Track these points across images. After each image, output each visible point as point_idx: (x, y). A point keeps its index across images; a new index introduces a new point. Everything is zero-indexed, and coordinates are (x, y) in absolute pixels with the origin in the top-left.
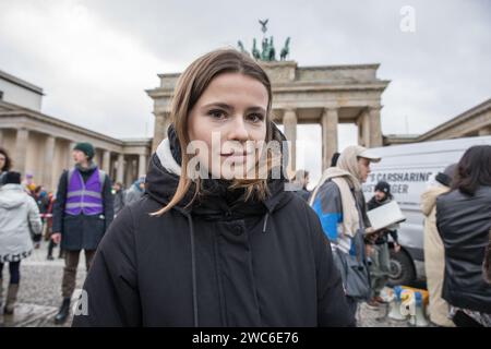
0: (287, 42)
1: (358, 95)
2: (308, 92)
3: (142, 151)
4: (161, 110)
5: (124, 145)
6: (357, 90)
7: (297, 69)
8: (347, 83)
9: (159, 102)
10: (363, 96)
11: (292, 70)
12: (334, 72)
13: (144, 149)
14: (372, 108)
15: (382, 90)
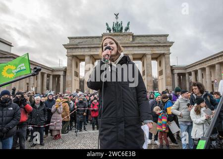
0: (128, 24)
1: (160, 48)
2: (138, 46)
3: (62, 73)
4: (71, 54)
5: (53, 70)
6: (160, 46)
7: (133, 36)
8: (155, 43)
9: (69, 50)
10: (162, 48)
11: (131, 37)
12: (149, 38)
13: (62, 72)
14: (166, 54)
15: (170, 46)
